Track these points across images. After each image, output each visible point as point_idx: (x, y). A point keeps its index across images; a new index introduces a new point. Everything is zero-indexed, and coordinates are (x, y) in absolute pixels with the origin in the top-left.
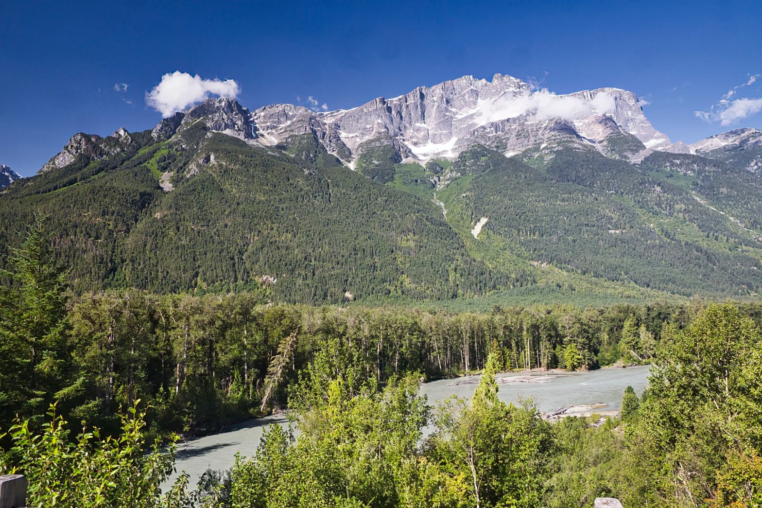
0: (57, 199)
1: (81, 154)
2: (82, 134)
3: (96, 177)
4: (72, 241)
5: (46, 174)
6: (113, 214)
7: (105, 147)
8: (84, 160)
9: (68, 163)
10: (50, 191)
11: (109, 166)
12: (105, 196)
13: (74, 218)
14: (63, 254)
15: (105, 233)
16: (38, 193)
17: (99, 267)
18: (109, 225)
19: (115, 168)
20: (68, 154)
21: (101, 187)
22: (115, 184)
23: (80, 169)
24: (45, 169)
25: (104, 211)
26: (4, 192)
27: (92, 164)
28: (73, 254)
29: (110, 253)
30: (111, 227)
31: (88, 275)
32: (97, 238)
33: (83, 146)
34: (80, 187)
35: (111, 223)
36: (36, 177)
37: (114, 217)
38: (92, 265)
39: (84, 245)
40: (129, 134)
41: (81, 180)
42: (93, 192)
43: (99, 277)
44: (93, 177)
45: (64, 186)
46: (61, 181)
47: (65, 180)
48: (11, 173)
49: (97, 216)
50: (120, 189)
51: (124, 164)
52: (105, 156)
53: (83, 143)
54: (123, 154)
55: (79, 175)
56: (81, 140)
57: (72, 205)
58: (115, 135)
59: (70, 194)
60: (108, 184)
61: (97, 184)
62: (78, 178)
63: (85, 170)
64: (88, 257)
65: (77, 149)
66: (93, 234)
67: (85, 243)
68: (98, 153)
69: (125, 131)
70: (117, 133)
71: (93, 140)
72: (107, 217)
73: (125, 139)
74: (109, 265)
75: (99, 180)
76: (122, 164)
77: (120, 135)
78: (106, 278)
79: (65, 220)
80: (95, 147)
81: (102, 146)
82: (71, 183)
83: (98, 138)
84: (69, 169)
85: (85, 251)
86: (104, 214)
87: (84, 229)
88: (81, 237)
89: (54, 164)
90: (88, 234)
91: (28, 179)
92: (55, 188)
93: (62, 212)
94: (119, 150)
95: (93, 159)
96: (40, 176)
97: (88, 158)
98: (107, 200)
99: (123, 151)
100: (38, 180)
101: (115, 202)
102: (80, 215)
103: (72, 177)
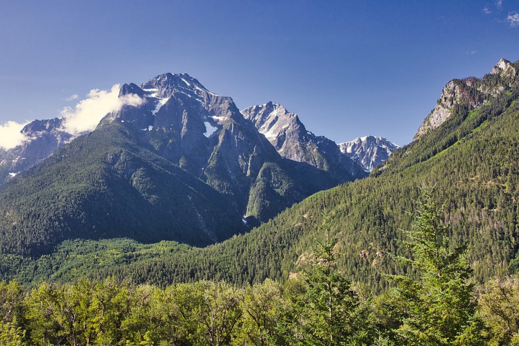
0: (439, 166)
1: (457, 105)
2: (456, 81)
3: (478, 129)
4: (463, 215)
5: (423, 138)
6: (506, 173)
7: (484, 89)
8: (462, 111)
9: (444, 120)
10: (429, 157)
11: (493, 112)
12: (493, 152)
13: (461, 186)
14: (455, 232)
15: (500, 199)
16: (417, 161)
17: (500, 244)
18: (504, 188)
19: (499, 113)
20: (442, 108)
21: (487, 141)
22: (503, 135)
23: (459, 124)
24: (421, 133)
25: (494, 171)
26: (385, 167)
27: (472, 115)
28: (466, 231)
29: (511, 225)
30: (507, 191)
31: (488, 256)
32: (492, 206)
33: (459, 96)
34: (462, 146)
35: (506, 185)
36: (413, 143)
37: (508, 177)
38: (490, 243)
39: (477, 218)
40: (513, 65)
41: (461, 136)
42: (478, 149)
43: (502, 258)
44: (474, 131)
45: (444, 148)
46: (439, 143)
47: (444, 141)
48: (388, 144)
49: (488, 179)
50: (511, 139)
51: (512, 105)
52: (485, 101)
53: (457, 90)
54: (509, 93)
55: (458, 131)
56: (454, 88)
57: (456, 170)
58: (494, 71)
59: (451, 157)
60: (494, 136)
61: (482, 138)
62: (458, 135)
63: (465, 123)
64: (485, 232)
65: (452, 100)
66: (487, 203)
67: (478, 215)
68: (477, 98)
69: (506, 62)
70: (496, 67)
71: (469, 84)
72: (500, 178)
73: (508, 72)
74: (513, 240)
75: (483, 133)
76: (508, 106)
77: (500, 69)
78: (511, 258)
79: (451, 189)
80: (473, 93)
81: (480, 89)
82: (451, 143)
83: (475, 81)
84: (447, 126)
85: (479, 225)
86: (495, 174)
87: (474, 197)
88: (472, 207)
89: (429, 124)
90: (480, 203)
91: (405, 148)
92: (435, 153)
93: (446, 180)
94: (501, 88)
95: (472, 108)
96: (417, 141)
97: (466, 108)
98: (497, 156)
99: (507, 88)
100: (416, 147)
101: (507, 157)
102: (467, 180)
103: (451, 135)
